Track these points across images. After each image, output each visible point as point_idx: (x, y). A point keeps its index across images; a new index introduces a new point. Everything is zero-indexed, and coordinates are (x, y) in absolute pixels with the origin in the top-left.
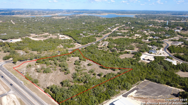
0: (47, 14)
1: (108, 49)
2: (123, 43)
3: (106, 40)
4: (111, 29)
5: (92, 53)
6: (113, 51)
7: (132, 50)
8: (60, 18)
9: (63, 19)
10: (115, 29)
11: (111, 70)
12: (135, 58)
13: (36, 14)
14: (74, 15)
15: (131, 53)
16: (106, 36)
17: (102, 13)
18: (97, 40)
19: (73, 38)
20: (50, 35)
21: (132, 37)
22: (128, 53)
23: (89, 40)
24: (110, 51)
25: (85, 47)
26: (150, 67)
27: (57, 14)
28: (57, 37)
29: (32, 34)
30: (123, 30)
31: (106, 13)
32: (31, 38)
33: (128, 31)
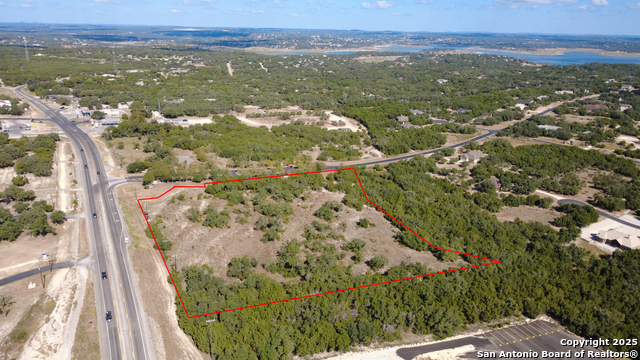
0: (346, 47)
1: (471, 178)
2: (540, 165)
3: (481, 148)
4: (530, 107)
5: (401, 186)
6: (482, 188)
7: (565, 194)
8: (381, 59)
9: (385, 65)
10: (540, 110)
11: (429, 255)
12: (558, 229)
13: (313, 47)
14: (435, 50)
15: (555, 204)
16: (491, 132)
17: (543, 47)
18: (447, 145)
19: (368, 129)
20: (299, 114)
21: (601, 144)
22: (539, 203)
23: (418, 140)
24: (473, 186)
25: (387, 163)
26: (603, 272)
27: (376, 48)
28: (319, 121)
29: (251, 106)
30: (573, 113)
31: (559, 46)
32: (242, 119)
33: (593, 118)
